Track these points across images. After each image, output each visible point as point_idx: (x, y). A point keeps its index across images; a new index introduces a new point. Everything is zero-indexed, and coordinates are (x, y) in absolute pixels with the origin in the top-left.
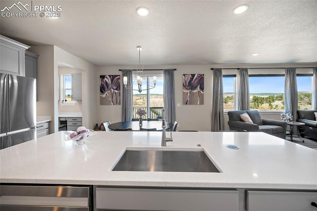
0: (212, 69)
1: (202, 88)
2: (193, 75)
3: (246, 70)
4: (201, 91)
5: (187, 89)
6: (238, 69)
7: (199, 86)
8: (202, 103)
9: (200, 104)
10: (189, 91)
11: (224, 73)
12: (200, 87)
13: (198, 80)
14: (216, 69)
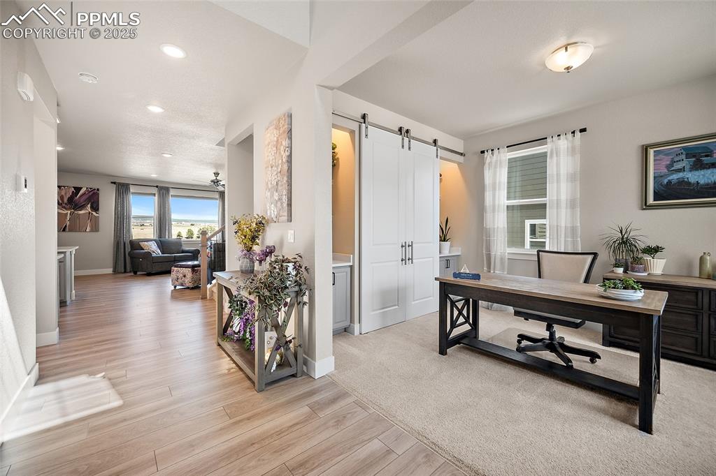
0: (114, 183)
1: (96, 208)
2: (78, 189)
3: (167, 189)
4: (94, 213)
5: (66, 209)
6: (157, 187)
7: (89, 206)
8: (95, 229)
9: (92, 231)
10: (69, 212)
11: (132, 189)
12: (92, 207)
13: (87, 196)
14: (119, 184)
